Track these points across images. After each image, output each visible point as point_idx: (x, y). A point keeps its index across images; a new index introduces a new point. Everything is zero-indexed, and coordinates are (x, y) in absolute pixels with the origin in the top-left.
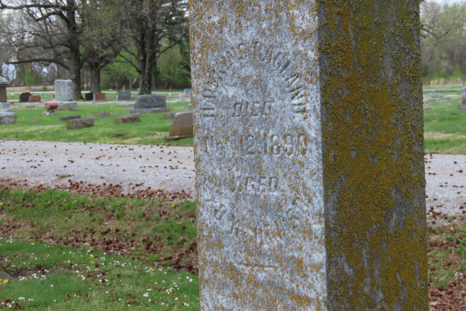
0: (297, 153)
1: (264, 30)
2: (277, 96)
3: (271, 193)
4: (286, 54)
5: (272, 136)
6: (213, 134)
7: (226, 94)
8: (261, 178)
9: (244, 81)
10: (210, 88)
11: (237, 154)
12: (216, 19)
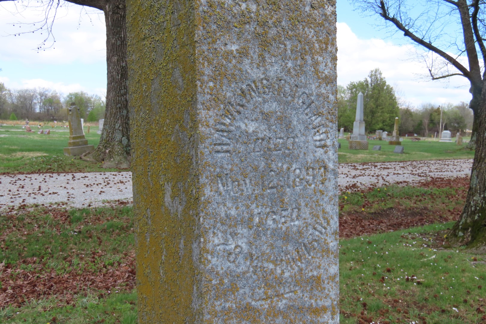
0: (318, 183)
1: (290, 69)
2: (301, 132)
3: (292, 224)
4: (311, 95)
5: (295, 170)
6: (228, 172)
7: (245, 128)
8: (282, 210)
10: (225, 122)
11: (257, 190)
12: (234, 48)
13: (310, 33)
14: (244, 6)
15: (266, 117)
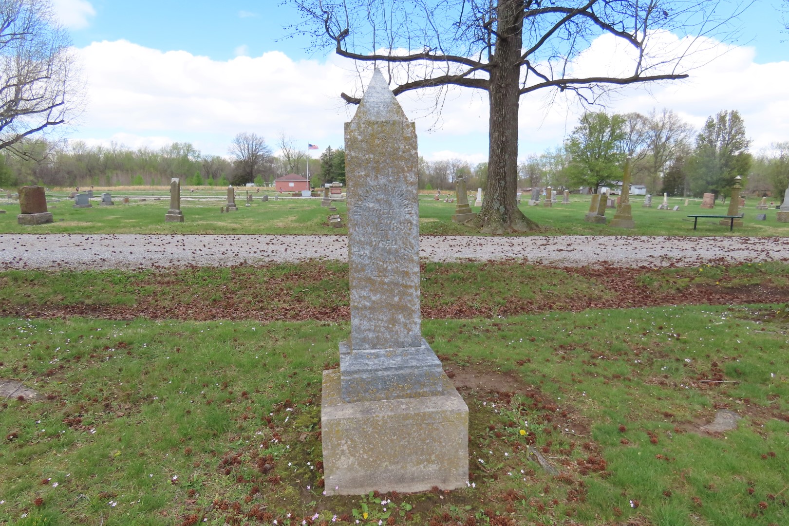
0: (407, 230)
1: (391, 180)
2: (397, 207)
3: (392, 246)
4: (403, 191)
5: (394, 223)
6: (360, 223)
8: (387, 240)
10: (359, 203)
11: (374, 231)
12: (363, 174)
13: (402, 164)
14: (367, 156)
15: (379, 201)
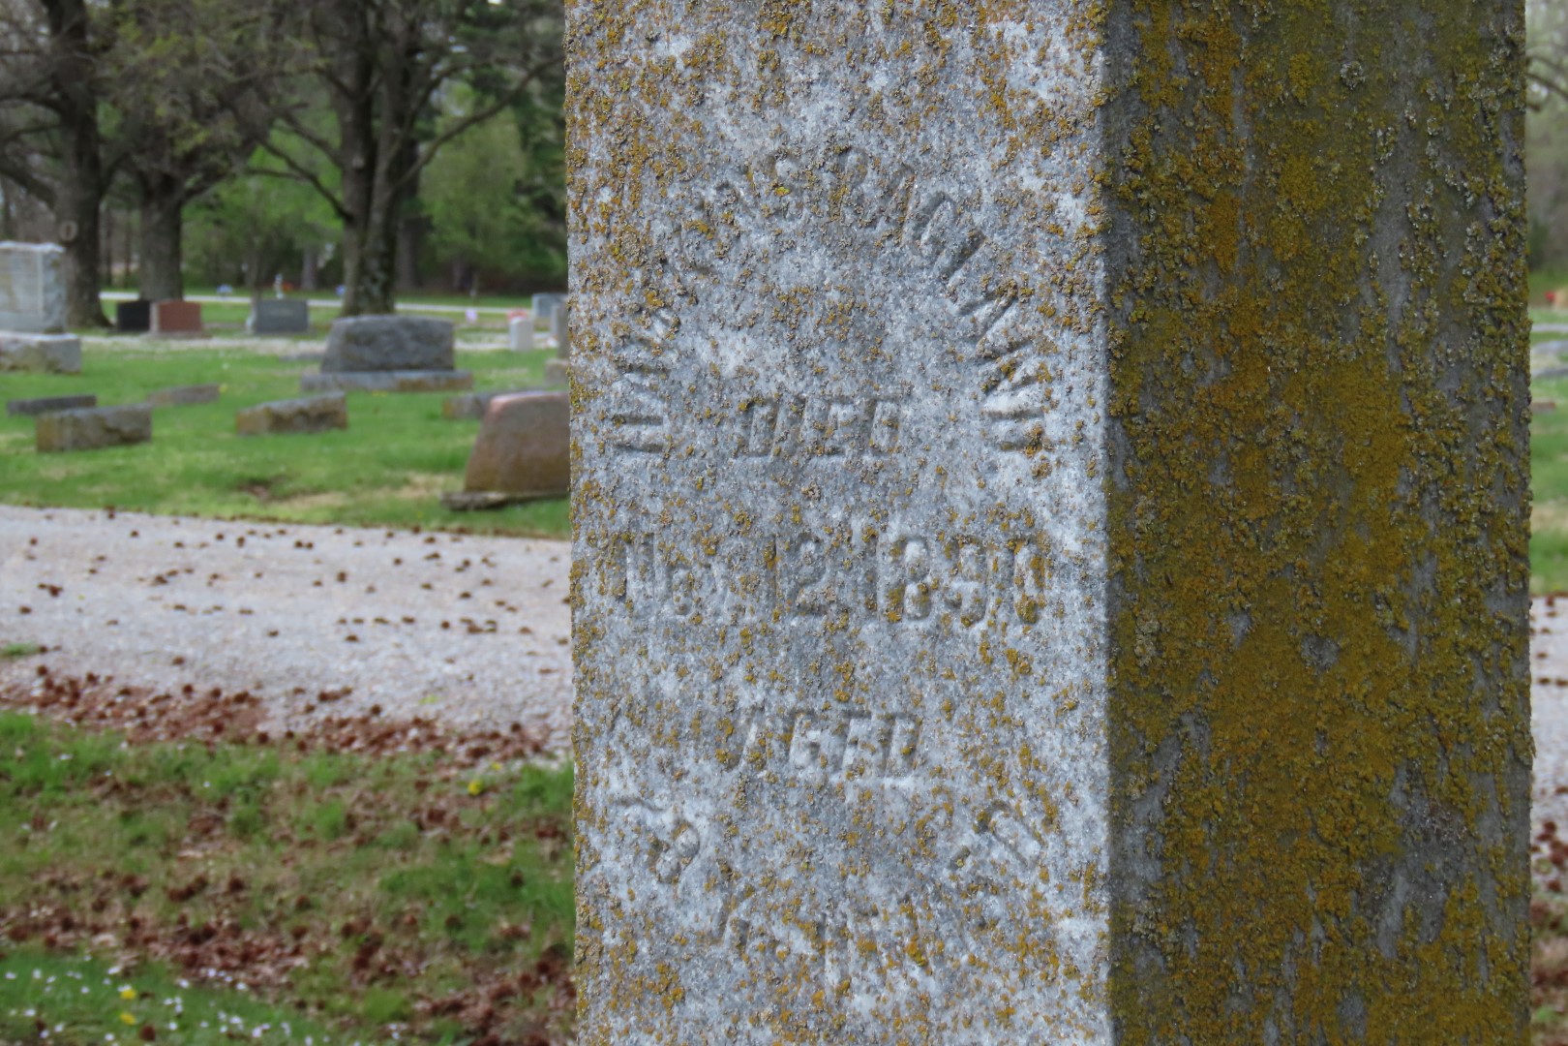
0: (1002, 616)
1: (878, 101)
2: (924, 376)
3: (888, 782)
4: (969, 204)
5: (902, 543)
6: (654, 527)
7: (713, 359)
8: (849, 714)
9: (788, 309)
10: (647, 334)
11: (753, 611)
12: (677, 48)
15: (784, 311)
